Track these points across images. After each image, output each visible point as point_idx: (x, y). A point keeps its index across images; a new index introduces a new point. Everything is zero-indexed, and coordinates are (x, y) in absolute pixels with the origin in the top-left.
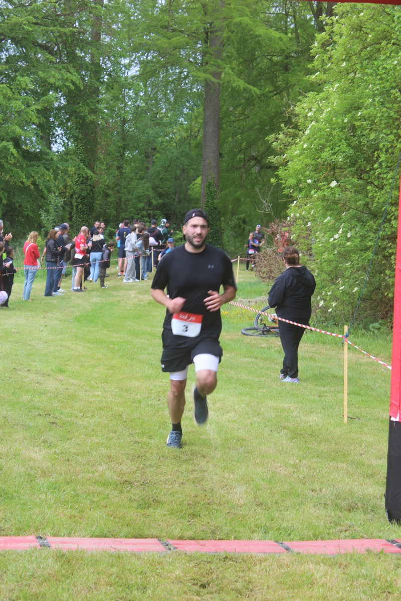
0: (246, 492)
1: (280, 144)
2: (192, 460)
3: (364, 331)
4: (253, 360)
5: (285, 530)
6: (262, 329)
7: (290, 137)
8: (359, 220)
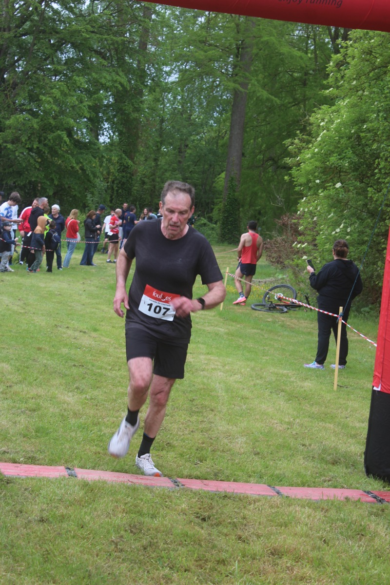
0: (246, 443)
1: (295, 148)
2: (202, 412)
3: (356, 313)
4: (259, 331)
5: (278, 477)
6: (269, 306)
7: (304, 142)
8: (358, 218)
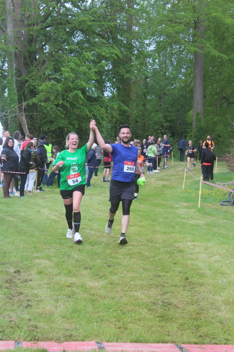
6: (233, 202)
